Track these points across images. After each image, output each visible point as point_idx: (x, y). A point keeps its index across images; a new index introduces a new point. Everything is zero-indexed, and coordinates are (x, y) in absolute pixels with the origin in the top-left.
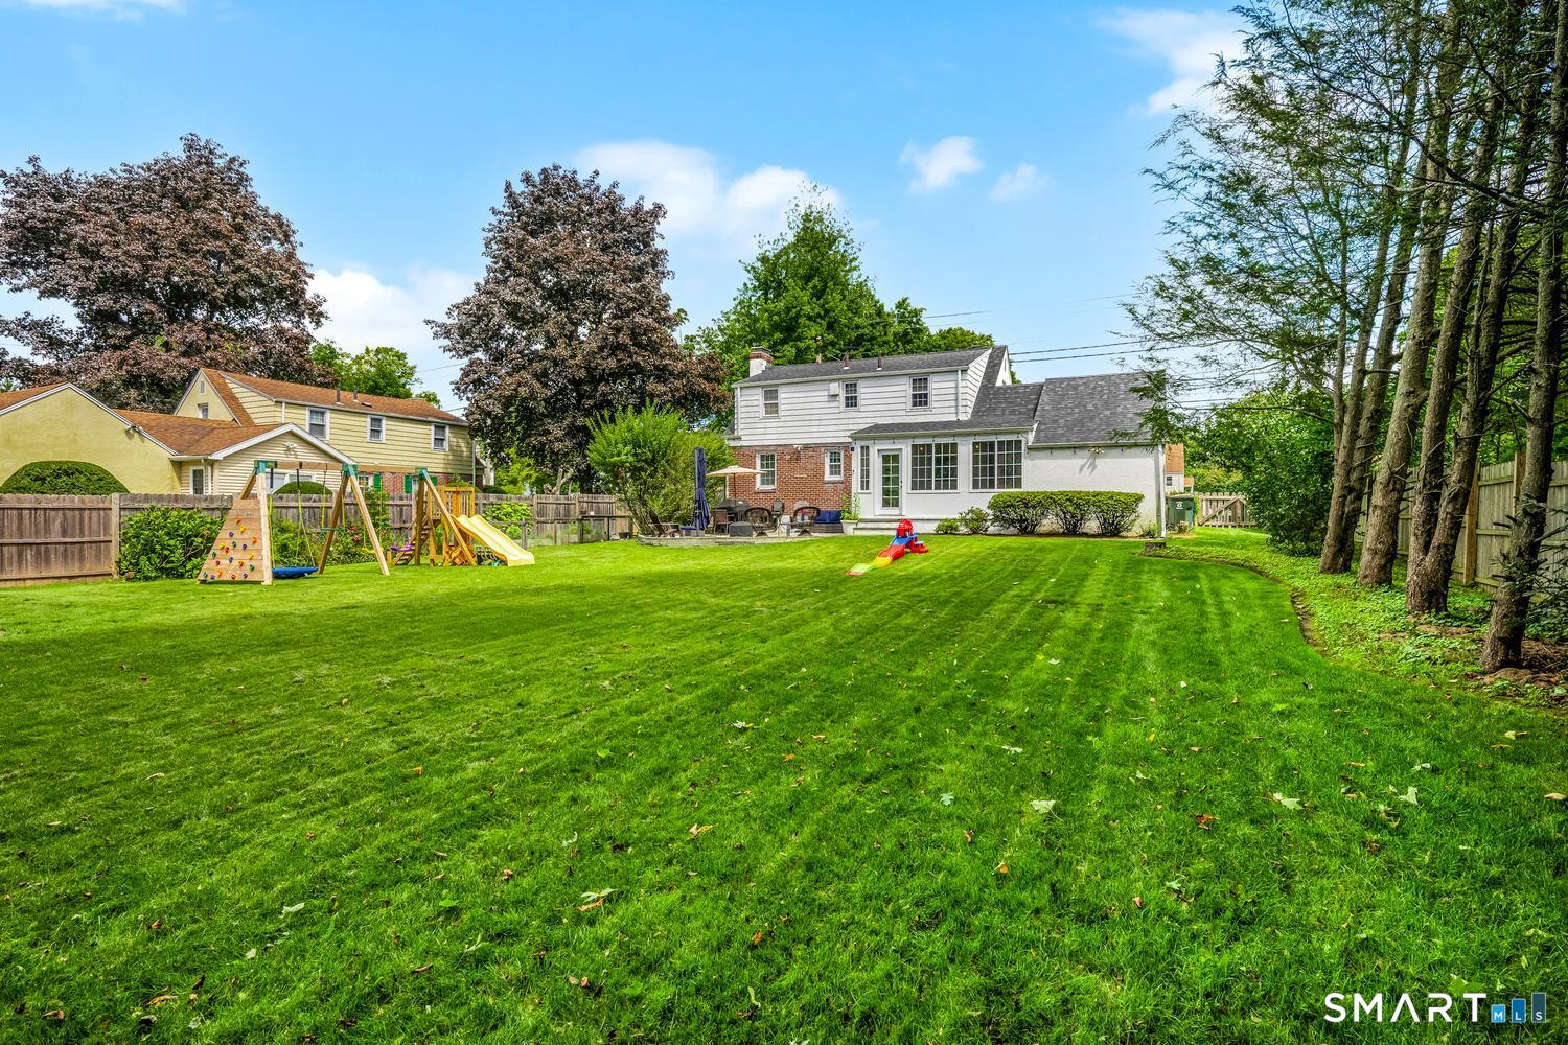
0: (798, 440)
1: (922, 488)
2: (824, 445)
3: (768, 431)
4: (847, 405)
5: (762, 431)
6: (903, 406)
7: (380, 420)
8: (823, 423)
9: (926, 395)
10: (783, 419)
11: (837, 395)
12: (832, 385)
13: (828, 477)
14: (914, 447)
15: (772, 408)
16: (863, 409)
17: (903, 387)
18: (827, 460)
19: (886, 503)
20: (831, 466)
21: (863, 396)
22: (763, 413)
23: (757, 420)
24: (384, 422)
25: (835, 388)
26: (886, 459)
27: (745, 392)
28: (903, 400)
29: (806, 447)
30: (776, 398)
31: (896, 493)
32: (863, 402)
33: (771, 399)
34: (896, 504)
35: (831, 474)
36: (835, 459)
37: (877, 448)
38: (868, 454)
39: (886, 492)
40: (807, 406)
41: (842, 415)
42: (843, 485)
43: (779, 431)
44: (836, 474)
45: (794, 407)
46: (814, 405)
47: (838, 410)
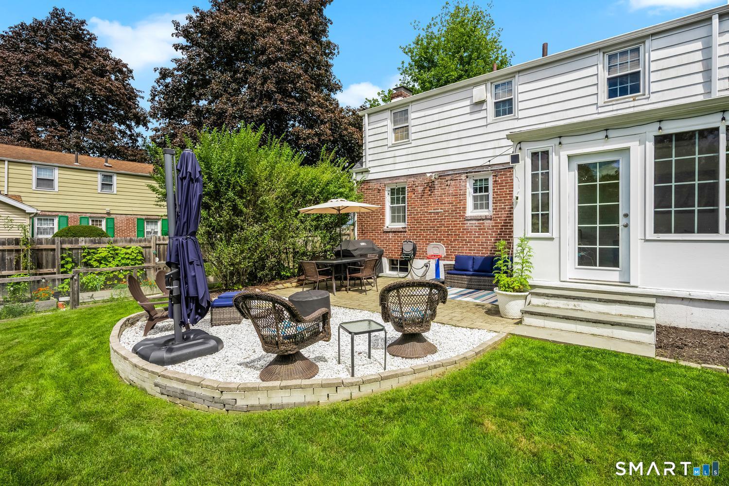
0: (430, 167)
2: (467, 172)
3: (398, 160)
4: (498, 114)
5: (391, 161)
6: (593, 100)
7: (111, 177)
8: (465, 141)
9: (636, 76)
10: (414, 143)
11: (482, 102)
12: (477, 89)
13: (470, 212)
15: (402, 132)
16: (521, 114)
17: (592, 71)
18: (470, 190)
20: (475, 198)
21: (521, 97)
22: (391, 138)
23: (385, 149)
24: (115, 178)
25: (480, 92)
26: (585, 172)
27: (374, 118)
28: (593, 90)
29: (442, 175)
30: (407, 119)
32: (522, 106)
33: (401, 121)
34: (611, 259)
35: (476, 207)
36: (481, 188)
37: (564, 154)
38: (546, 166)
39: (584, 236)
40: (442, 123)
41: (490, 129)
42: (491, 223)
43: (410, 158)
44: (482, 208)
45: (428, 126)
46: (452, 121)
47: (483, 122)
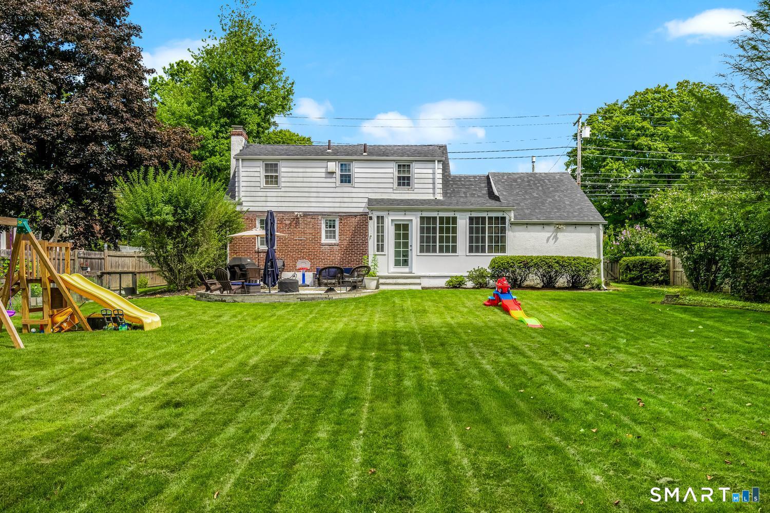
0: (299, 208)
1: (428, 251)
2: (323, 214)
3: (269, 199)
4: (342, 182)
5: (263, 199)
6: (391, 186)
8: (321, 195)
9: (408, 178)
10: (283, 189)
11: (333, 173)
12: (329, 164)
13: (324, 240)
14: (421, 218)
15: (272, 180)
16: (356, 185)
17: (391, 170)
18: (323, 226)
19: (397, 263)
20: (326, 232)
21: (356, 175)
22: (263, 183)
23: (258, 189)
25: (332, 166)
26: (398, 227)
27: (246, 163)
28: (391, 180)
29: (306, 214)
30: (276, 171)
31: (406, 255)
32: (356, 180)
33: (271, 171)
35: (327, 237)
36: (331, 225)
37: (390, 218)
38: (383, 223)
39: (397, 254)
40: (305, 180)
41: (338, 190)
42: (338, 248)
43: (280, 199)
44: (330, 238)
45: (294, 179)
46: (312, 180)
47: (333, 185)
